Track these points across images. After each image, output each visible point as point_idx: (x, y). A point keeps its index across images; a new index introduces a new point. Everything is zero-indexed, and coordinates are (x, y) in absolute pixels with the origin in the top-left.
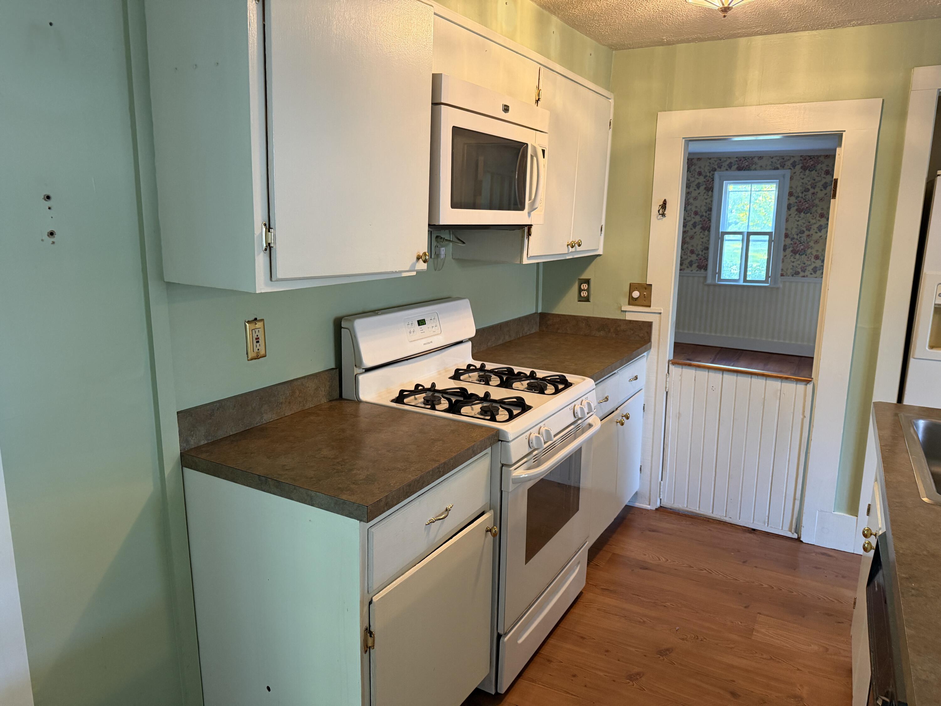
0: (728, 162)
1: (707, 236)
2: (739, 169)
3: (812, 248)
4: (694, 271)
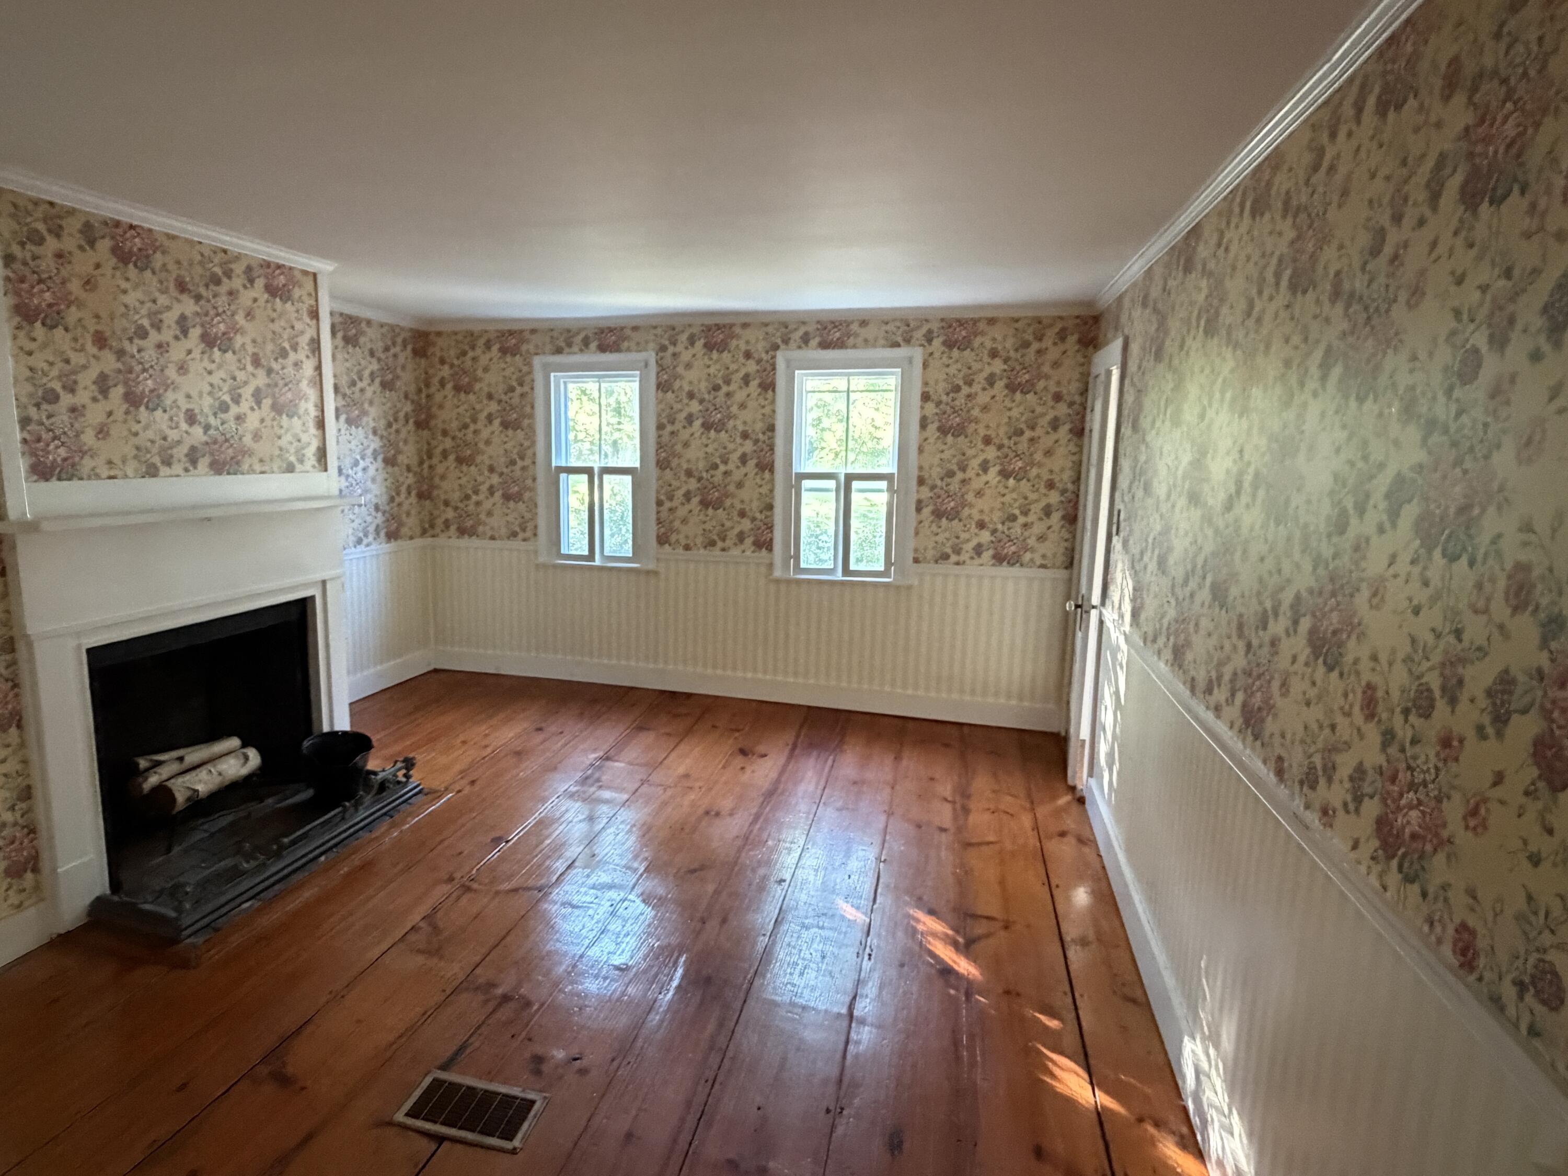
0: (800, 333)
1: (768, 482)
2: (825, 345)
3: (971, 506)
4: (749, 553)
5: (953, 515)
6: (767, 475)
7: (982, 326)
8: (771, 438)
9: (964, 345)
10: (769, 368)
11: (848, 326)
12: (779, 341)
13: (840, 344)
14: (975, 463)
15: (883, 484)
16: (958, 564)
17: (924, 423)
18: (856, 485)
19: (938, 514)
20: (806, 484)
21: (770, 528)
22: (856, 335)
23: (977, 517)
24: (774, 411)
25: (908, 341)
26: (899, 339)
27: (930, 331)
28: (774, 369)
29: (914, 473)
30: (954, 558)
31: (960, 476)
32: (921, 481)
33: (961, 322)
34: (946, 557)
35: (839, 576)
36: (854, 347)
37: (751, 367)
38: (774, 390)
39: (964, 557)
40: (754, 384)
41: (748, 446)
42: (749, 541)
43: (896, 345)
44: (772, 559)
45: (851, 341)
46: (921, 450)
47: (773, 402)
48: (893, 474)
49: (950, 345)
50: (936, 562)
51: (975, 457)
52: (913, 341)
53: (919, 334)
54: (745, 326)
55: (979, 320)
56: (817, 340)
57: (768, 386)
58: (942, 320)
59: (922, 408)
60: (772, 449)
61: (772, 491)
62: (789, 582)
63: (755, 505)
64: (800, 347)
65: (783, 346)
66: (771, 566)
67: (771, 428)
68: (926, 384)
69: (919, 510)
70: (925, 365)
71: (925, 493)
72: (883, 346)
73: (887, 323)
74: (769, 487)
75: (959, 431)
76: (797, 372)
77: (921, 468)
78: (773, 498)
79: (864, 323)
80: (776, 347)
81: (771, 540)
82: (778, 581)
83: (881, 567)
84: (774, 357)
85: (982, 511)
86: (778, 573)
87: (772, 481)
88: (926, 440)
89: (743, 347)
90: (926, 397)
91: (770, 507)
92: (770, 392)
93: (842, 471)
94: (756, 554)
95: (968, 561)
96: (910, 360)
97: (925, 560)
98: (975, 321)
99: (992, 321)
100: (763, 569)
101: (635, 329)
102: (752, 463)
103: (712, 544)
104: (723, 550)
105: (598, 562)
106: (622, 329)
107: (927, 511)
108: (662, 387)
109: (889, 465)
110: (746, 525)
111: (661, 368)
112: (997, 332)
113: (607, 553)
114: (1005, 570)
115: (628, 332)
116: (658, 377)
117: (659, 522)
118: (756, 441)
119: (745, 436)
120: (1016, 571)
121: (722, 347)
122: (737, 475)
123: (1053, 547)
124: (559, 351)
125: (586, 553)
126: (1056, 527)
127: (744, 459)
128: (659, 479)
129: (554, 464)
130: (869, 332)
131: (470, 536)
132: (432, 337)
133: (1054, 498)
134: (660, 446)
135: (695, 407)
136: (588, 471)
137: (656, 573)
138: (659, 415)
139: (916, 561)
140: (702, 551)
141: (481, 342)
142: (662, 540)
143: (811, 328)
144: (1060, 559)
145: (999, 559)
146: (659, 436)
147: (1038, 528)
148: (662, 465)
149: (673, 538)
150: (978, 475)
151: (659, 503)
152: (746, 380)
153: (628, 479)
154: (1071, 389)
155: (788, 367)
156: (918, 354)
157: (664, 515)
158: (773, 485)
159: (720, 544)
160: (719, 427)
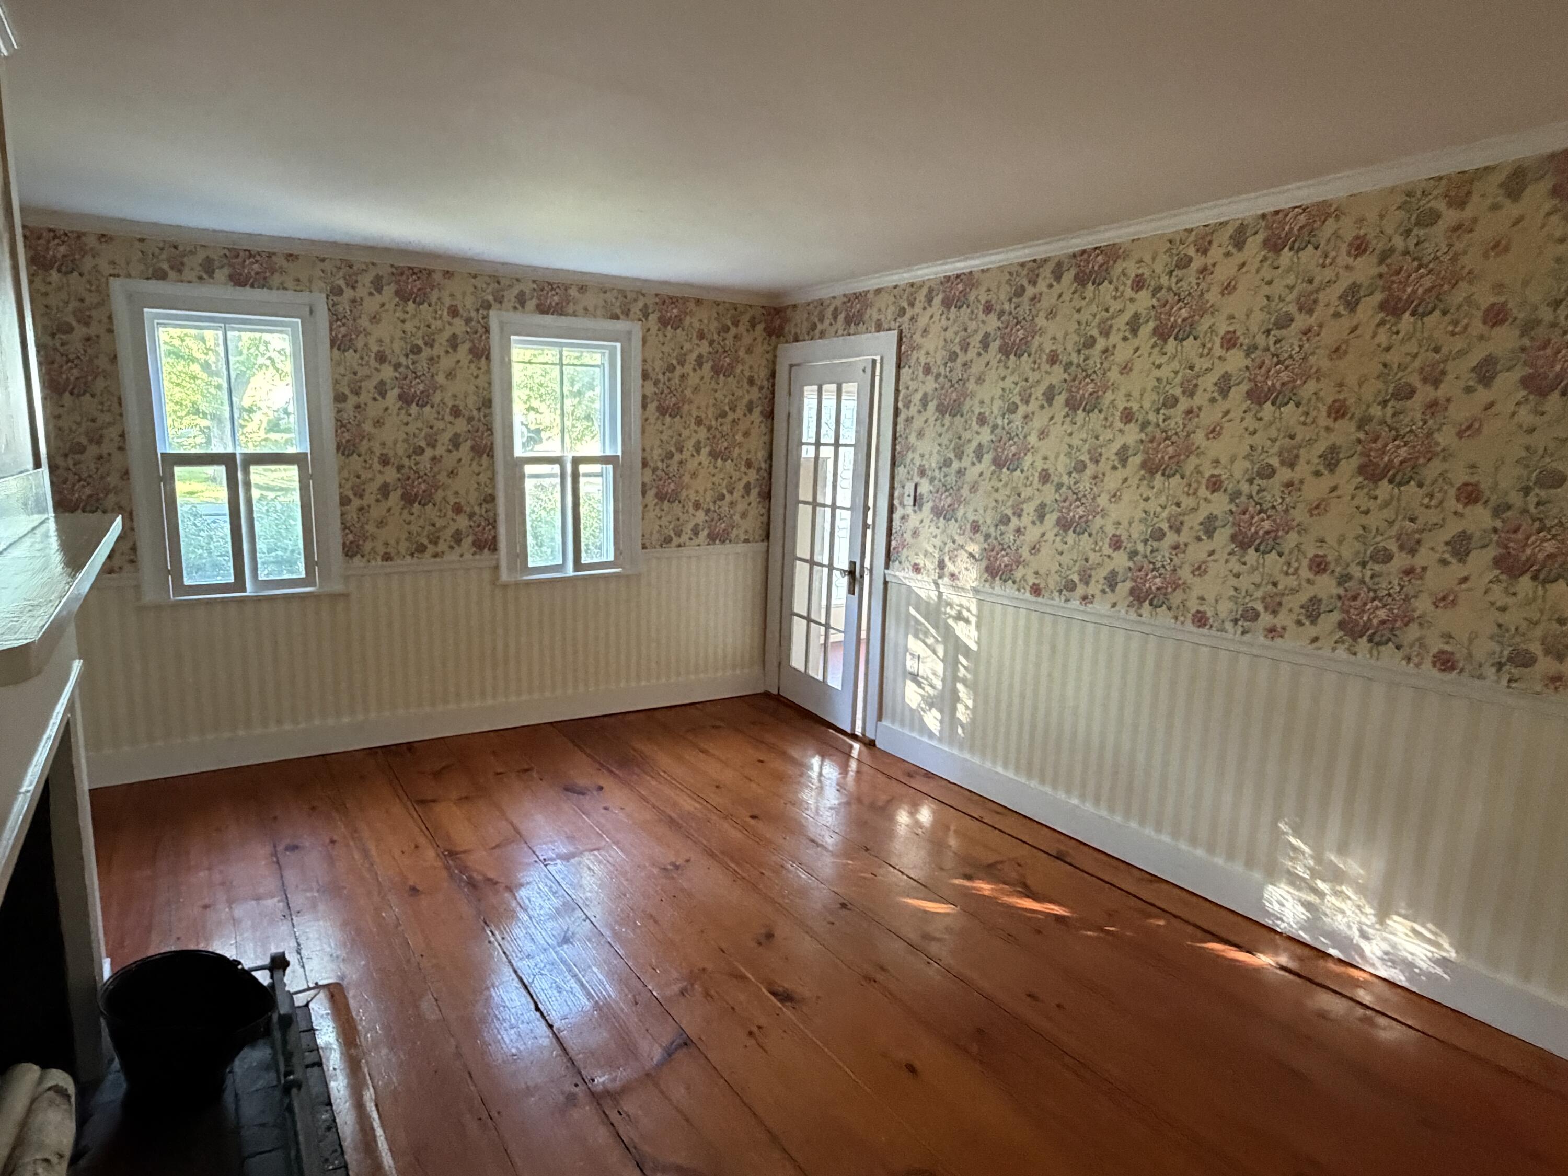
0: (516, 291)
1: (487, 469)
2: (543, 309)
3: (687, 487)
4: (468, 556)
5: (674, 497)
6: (485, 460)
7: (689, 305)
8: (489, 415)
9: (677, 324)
10: (481, 330)
11: (566, 289)
12: (490, 298)
14: (689, 444)
15: (609, 468)
17: (645, 403)
19: (661, 497)
20: (529, 469)
21: (493, 524)
22: (575, 302)
23: (693, 497)
24: (489, 384)
25: (627, 314)
27: (646, 306)
28: (487, 332)
29: (638, 455)
30: (676, 541)
31: (677, 457)
32: (644, 464)
33: (672, 300)
34: (669, 540)
35: (570, 572)
36: (574, 314)
37: (459, 326)
38: (488, 358)
39: (684, 538)
40: (463, 349)
41: (461, 426)
42: (467, 542)
44: (496, 560)
45: (571, 308)
46: (643, 431)
47: (488, 371)
48: (618, 457)
49: (664, 322)
50: (660, 546)
51: (688, 438)
52: (632, 314)
53: (636, 308)
54: (448, 274)
55: (686, 299)
56: (534, 301)
57: (481, 353)
58: (656, 295)
59: (643, 386)
60: (490, 429)
61: (492, 479)
62: (517, 586)
63: (473, 497)
64: (515, 309)
65: (495, 305)
66: (497, 568)
67: (488, 404)
68: (645, 361)
69: (644, 493)
70: (644, 341)
71: (649, 476)
72: (604, 317)
73: (605, 291)
74: (489, 474)
75: (675, 411)
76: (512, 337)
77: (644, 450)
78: (494, 487)
79: (582, 289)
80: (488, 307)
81: (495, 538)
82: (505, 586)
83: (611, 557)
84: (485, 317)
85: (697, 493)
87: (492, 467)
88: (647, 419)
89: (446, 301)
90: (645, 375)
91: (492, 499)
92: (484, 360)
93: (566, 453)
94: (477, 557)
95: (687, 543)
96: (630, 335)
97: (652, 546)
99: (698, 302)
100: (487, 575)
102: (466, 447)
104: (436, 555)
105: (250, 590)
106: (270, 255)
107: (651, 494)
108: (339, 344)
110: (463, 522)
111: (335, 317)
112: (703, 313)
113: (262, 577)
114: (718, 547)
115: (280, 261)
116: (331, 330)
117: (345, 527)
118: (470, 419)
119: (456, 412)
120: (728, 547)
121: (420, 298)
122: (449, 461)
123: (751, 524)
124: (161, 276)
125: (231, 579)
126: (754, 504)
127: (456, 443)
128: (341, 469)
129: (159, 452)
130: (590, 300)
133: (752, 476)
134: (341, 425)
135: (387, 372)
136: (227, 460)
137: (345, 596)
138: (336, 382)
139: (644, 547)
140: (408, 559)
142: (351, 551)
143: (528, 287)
145: (713, 538)
146: (339, 411)
147: (741, 507)
148: (345, 449)
149: (368, 546)
150: (693, 456)
151: (344, 501)
152: (454, 342)
153: (293, 471)
155: (502, 330)
156: (637, 329)
157: (352, 515)
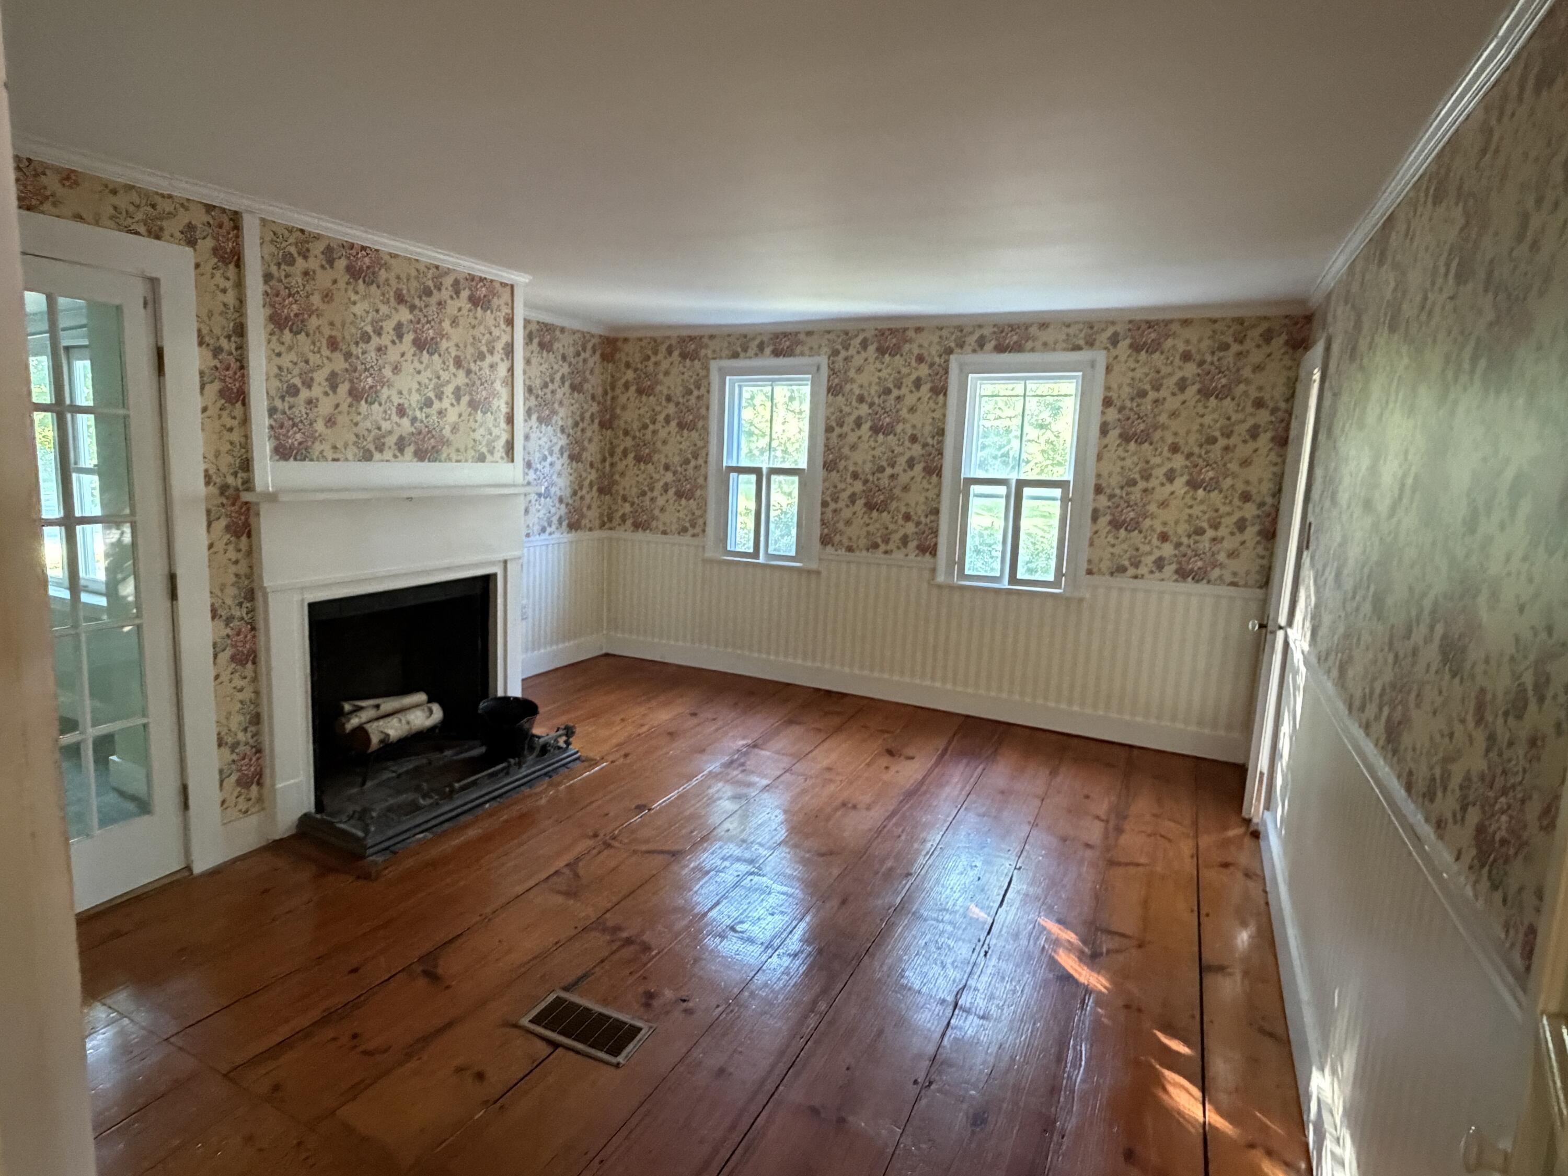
0: (977, 335)
1: (935, 486)
2: (1000, 349)
3: (1153, 517)
4: (912, 556)
5: (1134, 526)
6: (934, 478)
7: (1175, 327)
8: (941, 442)
9: (1154, 347)
10: (942, 372)
11: (1026, 329)
12: (953, 345)
13: (1018, 348)
14: (1160, 473)
15: (1057, 492)
16: (1136, 577)
17: (1104, 430)
18: (1027, 491)
19: (1116, 525)
20: (975, 489)
21: (935, 532)
22: (1034, 339)
23: (1159, 528)
24: (944, 415)
25: (1091, 344)
26: (1081, 342)
27: (1116, 334)
28: (947, 372)
29: (1092, 482)
30: (1131, 571)
31: (1142, 485)
32: (1098, 490)
33: (1150, 324)
34: (1122, 570)
35: (1005, 584)
36: (1033, 350)
37: (924, 370)
38: (945, 394)
39: (1143, 570)
40: (925, 388)
41: (917, 450)
42: (912, 545)
43: (1077, 348)
44: (935, 564)
45: (1030, 344)
46: (1099, 458)
47: (945, 405)
48: (1068, 482)
49: (1136, 348)
50: (1112, 574)
51: (1159, 466)
52: (1097, 343)
53: (1104, 337)
54: (919, 330)
55: (1171, 321)
56: (993, 343)
57: (940, 390)
58: (1130, 322)
59: (1103, 413)
60: (941, 453)
61: (938, 495)
62: (952, 588)
63: (921, 509)
64: (974, 351)
65: (957, 350)
66: (934, 570)
67: (941, 432)
68: (1108, 388)
69: (1095, 519)
70: (1109, 369)
71: (1103, 501)
72: (1065, 350)
73: (1068, 326)
74: (936, 491)
75: (1143, 438)
76: (970, 376)
77: (1099, 476)
78: (939, 502)
79: (1044, 326)
80: (950, 351)
81: (936, 544)
82: (940, 587)
83: (1051, 577)
84: (947, 361)
85: (1165, 524)
86: (941, 578)
87: (939, 485)
88: (1106, 446)
89: (916, 351)
90: (1107, 402)
91: (936, 512)
92: (941, 397)
93: (1013, 476)
94: (919, 558)
95: (1147, 576)
96: (1093, 364)
97: (1100, 572)
98: (1167, 323)
99: (1186, 322)
100: (927, 575)
101: (809, 333)
102: (919, 468)
103: (875, 546)
104: (886, 552)
105: (762, 559)
106: (797, 334)
107: (1104, 521)
108: (833, 390)
109: (1066, 473)
110: (910, 528)
111: (833, 371)
112: (1191, 334)
113: (771, 551)
114: (1189, 586)
115: (802, 337)
116: (828, 381)
117: (823, 522)
118: (925, 445)
119: (914, 439)
120: (1202, 587)
121: (895, 351)
122: (904, 478)
123: (1246, 564)
124: (735, 356)
125: (751, 550)
126: (1250, 544)
127: (911, 463)
128: (824, 481)
129: (725, 464)
130: (1047, 336)
131: (644, 530)
132: (619, 344)
133: (1250, 510)
134: (828, 448)
135: (864, 410)
136: (757, 471)
137: (818, 573)
138: (828, 418)
139: (1090, 572)
140: (864, 553)
141: (663, 349)
142: (825, 541)
143: (986, 332)
144: (1254, 577)
145: (1182, 574)
146: (828, 439)
147: (1229, 544)
148: (829, 466)
149: (837, 538)
150: (1162, 485)
151: (824, 504)
152: (918, 383)
153: (796, 479)
154: (1275, 395)
155: (961, 370)
156: (1101, 357)
157: (829, 515)
158: (940, 491)
159: (883, 547)
160: (888, 430)
